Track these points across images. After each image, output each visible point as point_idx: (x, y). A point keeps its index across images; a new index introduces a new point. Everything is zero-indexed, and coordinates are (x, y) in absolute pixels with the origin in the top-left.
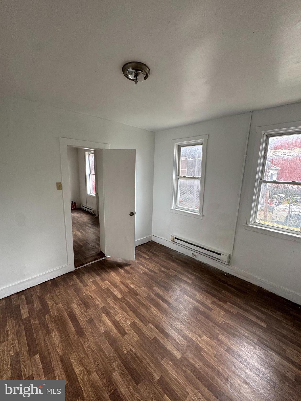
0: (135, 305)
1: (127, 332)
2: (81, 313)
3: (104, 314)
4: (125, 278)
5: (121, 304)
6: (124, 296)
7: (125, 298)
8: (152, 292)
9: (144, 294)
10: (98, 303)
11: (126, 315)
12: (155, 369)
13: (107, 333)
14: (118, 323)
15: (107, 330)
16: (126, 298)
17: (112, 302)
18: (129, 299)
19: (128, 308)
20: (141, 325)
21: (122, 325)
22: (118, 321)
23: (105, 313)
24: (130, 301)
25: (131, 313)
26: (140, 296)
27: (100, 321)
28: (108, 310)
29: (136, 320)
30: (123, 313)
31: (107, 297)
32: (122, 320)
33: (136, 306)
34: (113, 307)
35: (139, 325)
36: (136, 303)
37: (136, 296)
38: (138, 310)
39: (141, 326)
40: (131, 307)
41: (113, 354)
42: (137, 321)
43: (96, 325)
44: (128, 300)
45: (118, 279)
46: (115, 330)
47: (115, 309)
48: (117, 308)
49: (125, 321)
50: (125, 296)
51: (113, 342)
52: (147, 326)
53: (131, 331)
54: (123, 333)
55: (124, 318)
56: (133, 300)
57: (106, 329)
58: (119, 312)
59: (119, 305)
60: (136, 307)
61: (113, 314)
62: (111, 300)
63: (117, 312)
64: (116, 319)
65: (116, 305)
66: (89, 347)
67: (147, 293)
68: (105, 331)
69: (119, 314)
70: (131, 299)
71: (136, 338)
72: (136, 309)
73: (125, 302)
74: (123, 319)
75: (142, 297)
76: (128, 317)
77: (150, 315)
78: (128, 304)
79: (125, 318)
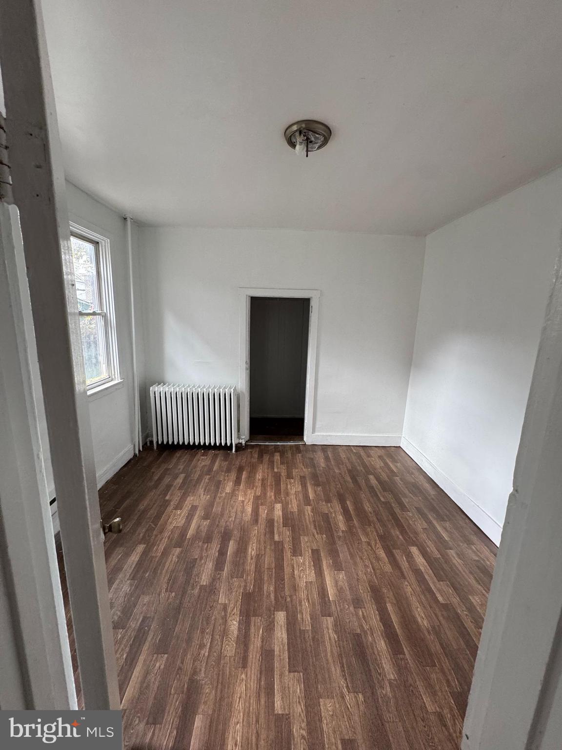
0: (270, 577)
1: (310, 551)
2: (373, 635)
3: (331, 599)
4: (223, 674)
5: (291, 596)
6: (273, 609)
7: (276, 603)
8: (219, 579)
9: (236, 584)
10: (331, 635)
11: (296, 572)
12: (306, 512)
13: (337, 566)
14: (315, 568)
15: (336, 570)
16: (273, 602)
17: (304, 616)
18: (269, 596)
19: (286, 580)
20: (287, 546)
21: (312, 563)
22: (313, 571)
23: (326, 599)
24: (272, 589)
25: (287, 570)
26: (245, 586)
27: (340, 591)
28: (320, 600)
29: (289, 556)
30: (298, 578)
31: (307, 636)
32: (308, 569)
33: (270, 573)
34: (309, 601)
35: (290, 548)
36: (266, 579)
37: (254, 591)
38: (273, 565)
39: (289, 545)
40: (280, 579)
41: (339, 543)
42: (288, 554)
43: (349, 589)
44: (272, 596)
45: (240, 689)
46: (324, 563)
47: (308, 595)
48: (303, 595)
49: (304, 564)
50: (270, 610)
51: (333, 553)
52: (282, 540)
53: (304, 549)
54: (316, 554)
55: (302, 570)
56: (265, 588)
57: (336, 572)
58: (302, 584)
59: (294, 597)
60: (272, 571)
61: (315, 588)
62: (303, 621)
63: (306, 586)
64: (314, 576)
65: (300, 602)
66: (366, 566)
67: (229, 582)
68: (339, 570)
69: (306, 582)
70: (265, 593)
71: (304, 539)
72: (275, 570)
73: (281, 597)
74: (306, 569)
75: (245, 581)
76: (295, 567)
77: (265, 548)
78: (279, 588)
79: (300, 569)
